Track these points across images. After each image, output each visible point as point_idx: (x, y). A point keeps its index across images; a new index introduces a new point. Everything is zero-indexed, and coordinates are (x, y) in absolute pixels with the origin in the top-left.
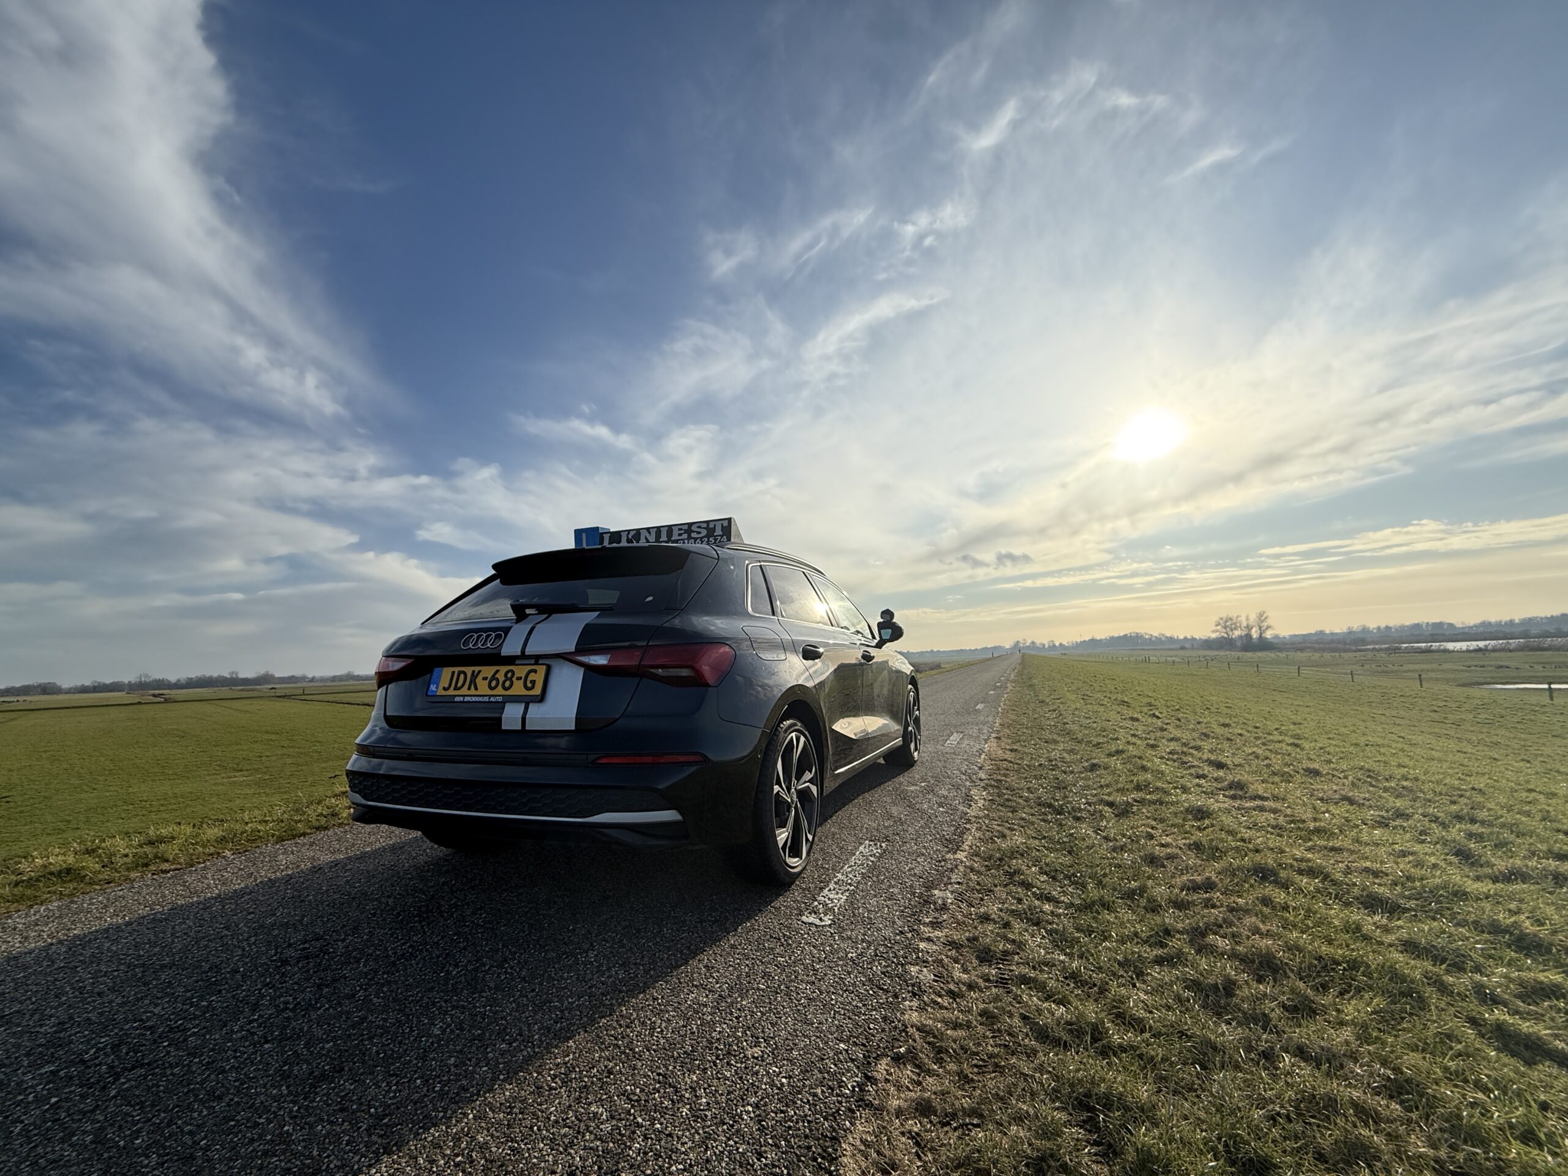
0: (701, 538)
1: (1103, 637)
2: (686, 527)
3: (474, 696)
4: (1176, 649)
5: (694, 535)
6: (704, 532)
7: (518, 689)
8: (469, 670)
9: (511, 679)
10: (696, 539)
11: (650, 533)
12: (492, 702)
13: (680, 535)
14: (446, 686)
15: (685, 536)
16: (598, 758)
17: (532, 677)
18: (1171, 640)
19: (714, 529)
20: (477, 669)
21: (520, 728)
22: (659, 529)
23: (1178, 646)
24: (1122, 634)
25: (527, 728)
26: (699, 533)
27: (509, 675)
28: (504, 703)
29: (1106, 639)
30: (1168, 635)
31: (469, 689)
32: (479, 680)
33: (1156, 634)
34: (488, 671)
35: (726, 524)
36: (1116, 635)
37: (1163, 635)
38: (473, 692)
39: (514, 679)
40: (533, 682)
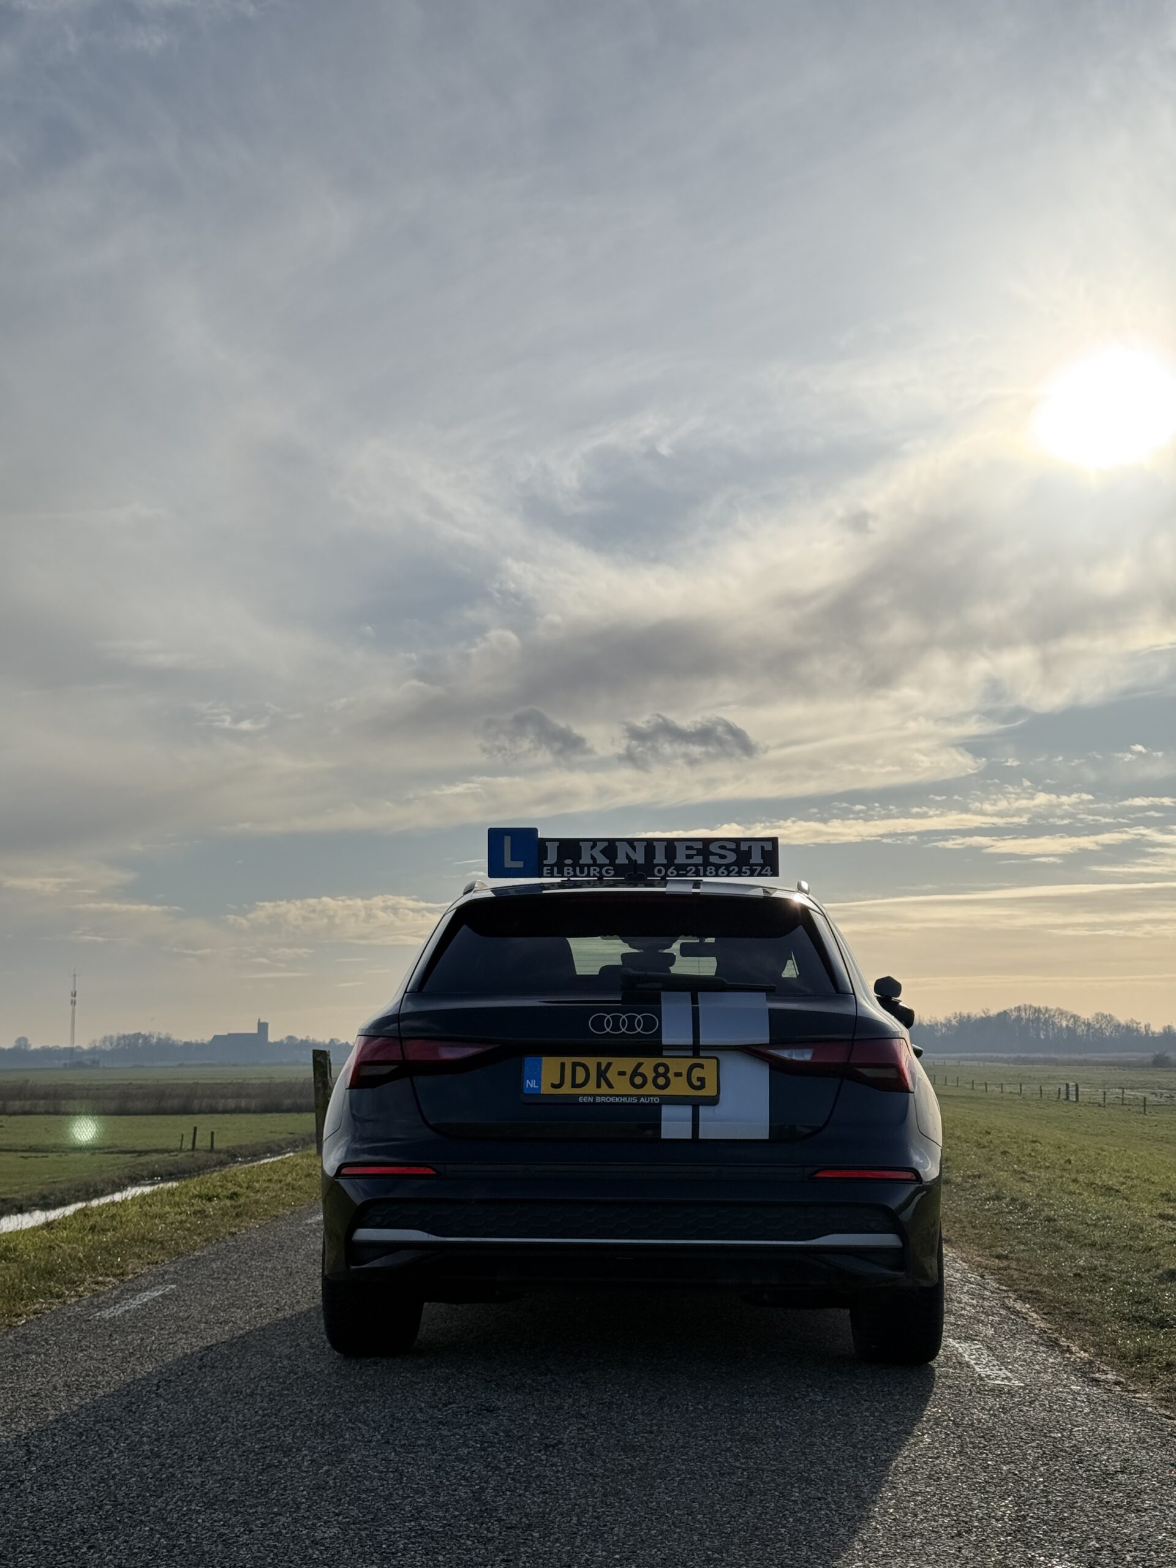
0: (727, 866)
1: (941, 1018)
2: (700, 845)
3: (606, 1095)
4: (1141, 1066)
5: (713, 859)
6: (731, 857)
7: (679, 1087)
8: (591, 1062)
9: (665, 1075)
10: (718, 867)
11: (634, 848)
12: (643, 1104)
13: (689, 857)
14: (557, 1082)
15: (699, 860)
16: (818, 1171)
17: (697, 1073)
18: (1129, 1035)
19: (748, 854)
20: (604, 1061)
21: (689, 1136)
22: (650, 843)
23: (1148, 1056)
24: (993, 1012)
25: (701, 1137)
26: (723, 857)
27: (661, 1070)
28: (659, 1105)
29: (948, 1025)
30: (1122, 1019)
31: (599, 1086)
32: (611, 1075)
33: (1087, 1014)
34: (627, 1064)
35: (768, 847)
36: (977, 1012)
37: (1109, 1019)
38: (604, 1089)
39: (670, 1075)
40: (702, 1080)
